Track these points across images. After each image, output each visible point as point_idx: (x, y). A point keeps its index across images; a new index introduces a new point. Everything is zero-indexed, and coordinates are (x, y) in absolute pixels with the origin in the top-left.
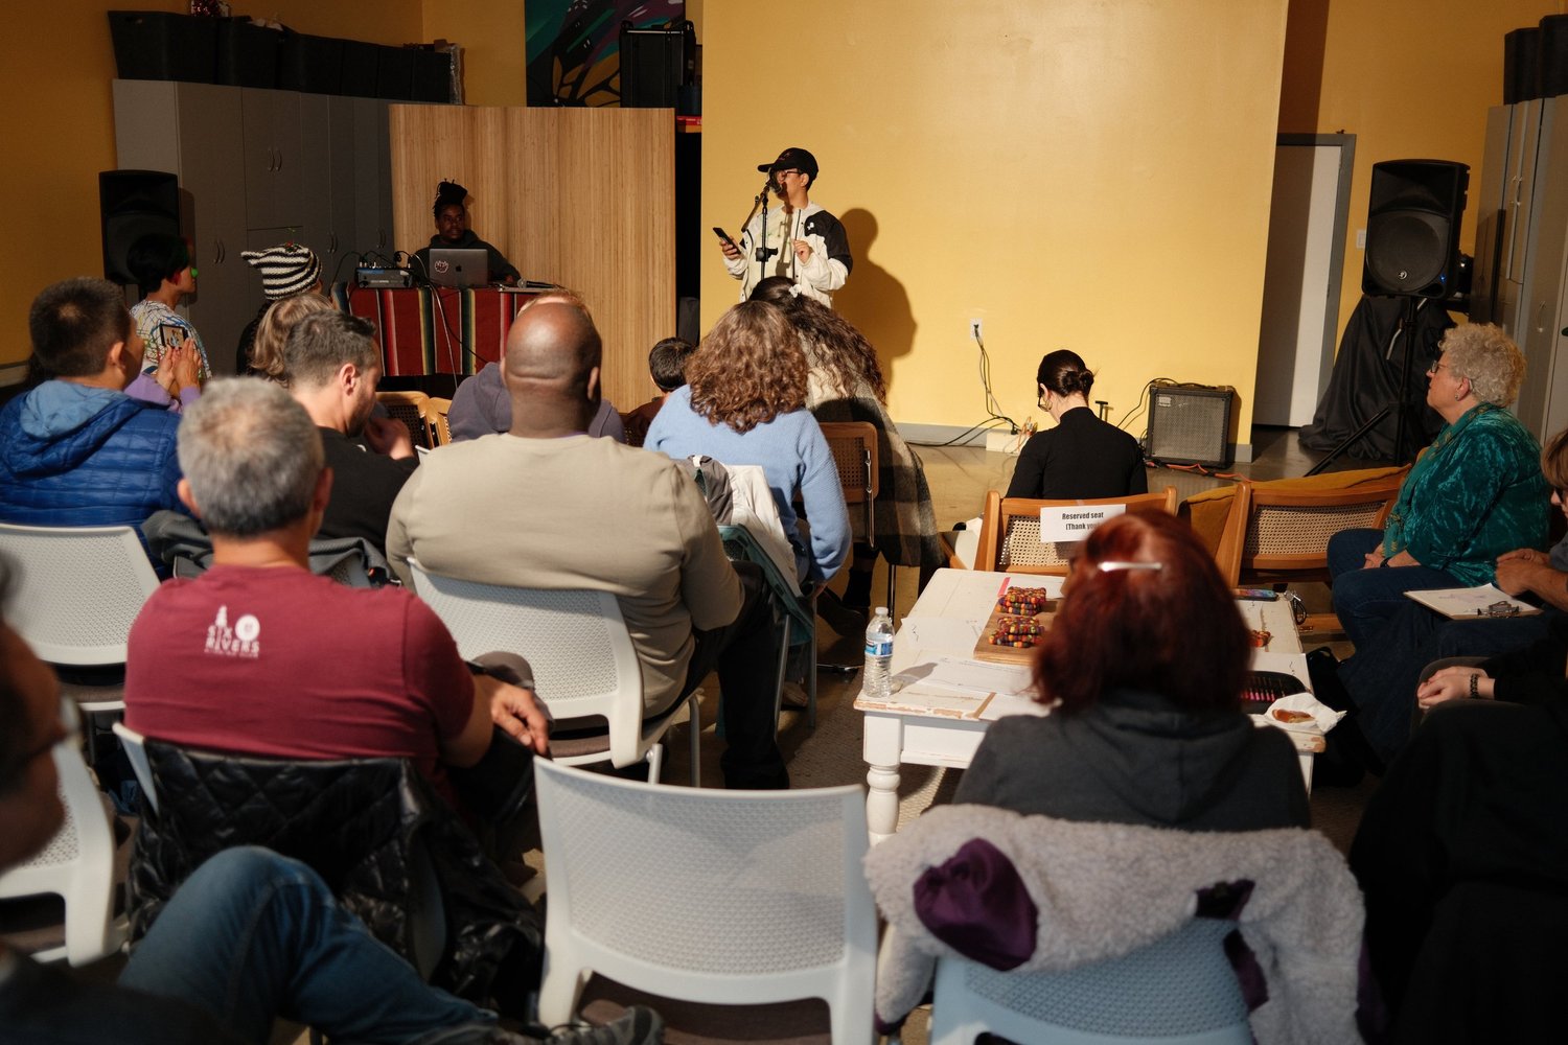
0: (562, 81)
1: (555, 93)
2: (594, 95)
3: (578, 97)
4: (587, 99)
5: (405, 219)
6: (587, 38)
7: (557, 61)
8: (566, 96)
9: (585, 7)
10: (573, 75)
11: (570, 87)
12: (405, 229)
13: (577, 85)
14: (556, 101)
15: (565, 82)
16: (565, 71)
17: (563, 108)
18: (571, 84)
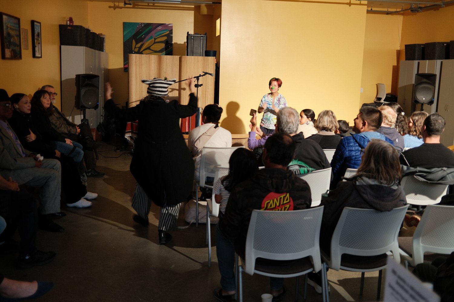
0: (136, 46)
1: (133, 50)
2: (145, 51)
3: (141, 51)
4: (143, 52)
5: (134, 87)
6: (143, 34)
7: (134, 41)
8: (137, 51)
9: (143, 26)
10: (139, 45)
11: (138, 48)
12: (134, 91)
13: (140, 48)
14: (133, 52)
15: (136, 47)
16: (137, 43)
17: (136, 54)
18: (138, 47)
